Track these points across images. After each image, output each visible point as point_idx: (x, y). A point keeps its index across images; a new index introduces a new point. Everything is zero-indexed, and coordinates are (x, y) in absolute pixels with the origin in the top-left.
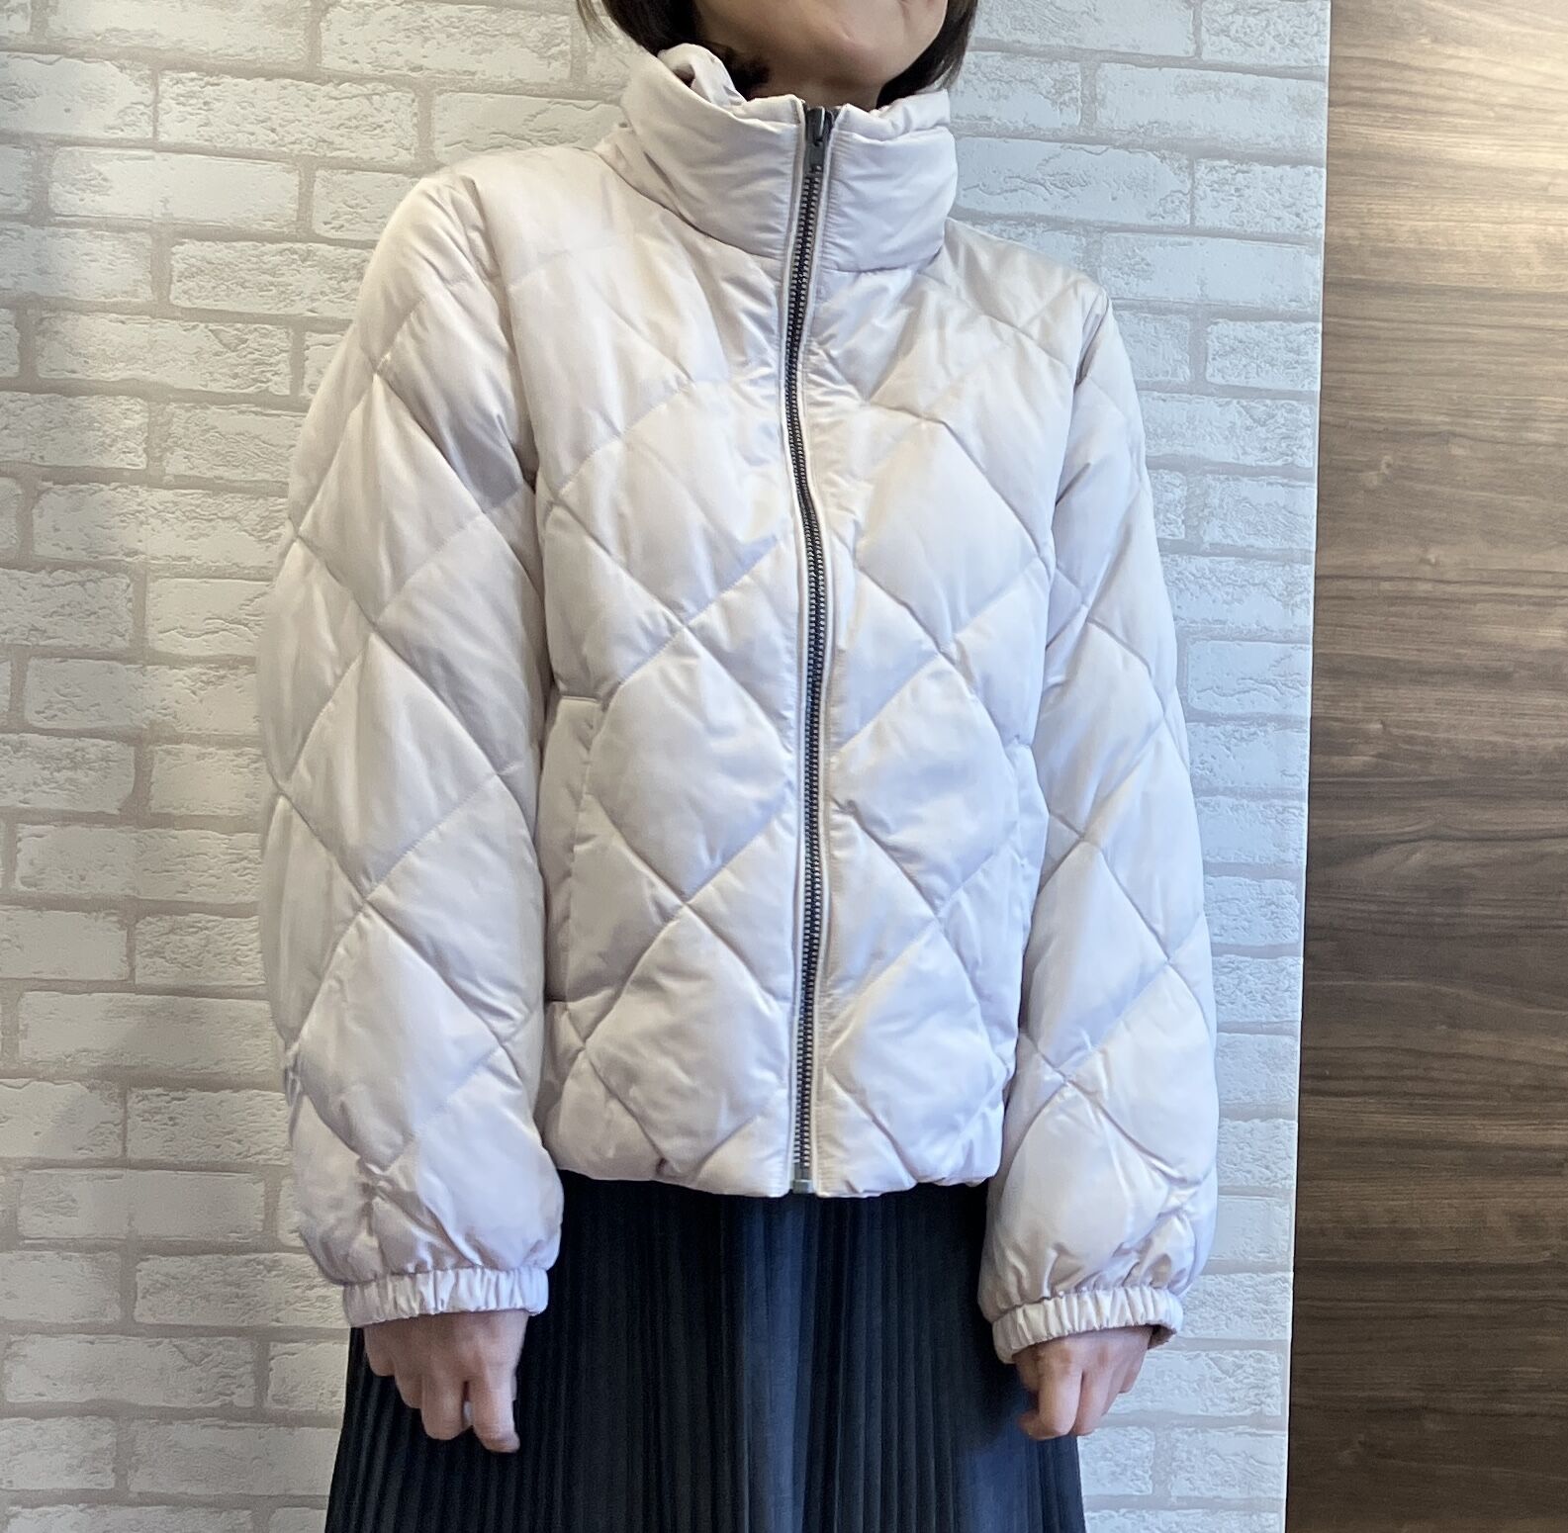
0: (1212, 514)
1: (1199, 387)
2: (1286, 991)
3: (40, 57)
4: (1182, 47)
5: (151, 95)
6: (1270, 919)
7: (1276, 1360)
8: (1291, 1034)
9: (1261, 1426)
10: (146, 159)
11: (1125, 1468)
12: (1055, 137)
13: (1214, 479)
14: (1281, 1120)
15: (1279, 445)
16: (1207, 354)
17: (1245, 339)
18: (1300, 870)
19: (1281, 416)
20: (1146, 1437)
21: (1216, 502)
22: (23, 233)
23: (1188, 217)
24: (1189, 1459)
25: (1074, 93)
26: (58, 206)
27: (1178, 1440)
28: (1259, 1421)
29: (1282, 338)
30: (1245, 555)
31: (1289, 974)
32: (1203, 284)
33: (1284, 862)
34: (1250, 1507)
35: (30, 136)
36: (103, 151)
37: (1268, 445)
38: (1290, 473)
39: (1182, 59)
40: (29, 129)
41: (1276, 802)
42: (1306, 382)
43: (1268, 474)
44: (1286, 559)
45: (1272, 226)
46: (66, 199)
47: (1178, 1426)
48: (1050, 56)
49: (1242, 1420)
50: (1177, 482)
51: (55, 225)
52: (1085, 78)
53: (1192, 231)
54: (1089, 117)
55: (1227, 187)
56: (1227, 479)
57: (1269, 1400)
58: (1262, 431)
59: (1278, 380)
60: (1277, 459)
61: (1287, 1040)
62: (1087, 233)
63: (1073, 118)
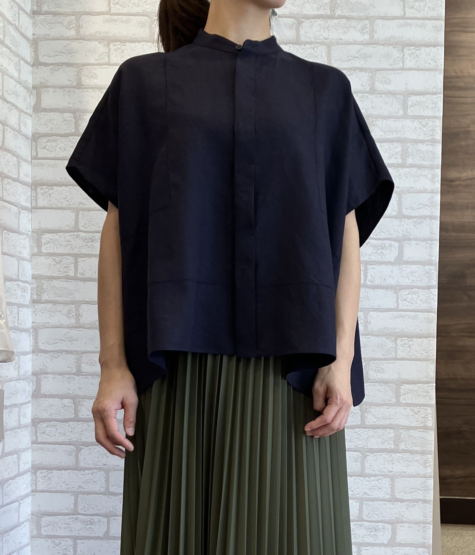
0: (409, 155)
1: (405, 116)
2: (433, 299)
3: (78, 41)
4: (399, 13)
5: (108, 49)
6: (428, 278)
7: (430, 410)
8: (434, 312)
9: (425, 429)
10: (107, 68)
11: (386, 441)
12: (361, 43)
13: (410, 144)
14: (431, 338)
15: (430, 133)
16: (408, 106)
17: (419, 101)
18: (436, 263)
19: (430, 123)
20: (392, 432)
21: (411, 151)
22: (75, 91)
23: (402, 65)
24: (405, 439)
25: (367, 30)
26: (84, 83)
27: (401, 433)
28: (426, 428)
29: (430, 100)
30: (419, 167)
31: (433, 294)
32: (406, 85)
33: (432, 260)
34: (423, 453)
35: (76, 64)
36: (96, 67)
37: (426, 133)
38: (433, 141)
39: (399, 17)
40: (75, 62)
41: (429, 242)
42: (438, 113)
43: (427, 142)
44: (432, 167)
45: (427, 66)
46: (86, 81)
47: (402, 429)
48: (360, 19)
49: (420, 428)
50: (399, 146)
51: (82, 89)
52: (370, 25)
53: (403, 69)
54: (372, 36)
55: (413, 55)
56: (414, 144)
57: (428, 422)
58: (425, 129)
59: (429, 113)
60: (429, 137)
61: (432, 314)
62: (372, 72)
63: (367, 37)
